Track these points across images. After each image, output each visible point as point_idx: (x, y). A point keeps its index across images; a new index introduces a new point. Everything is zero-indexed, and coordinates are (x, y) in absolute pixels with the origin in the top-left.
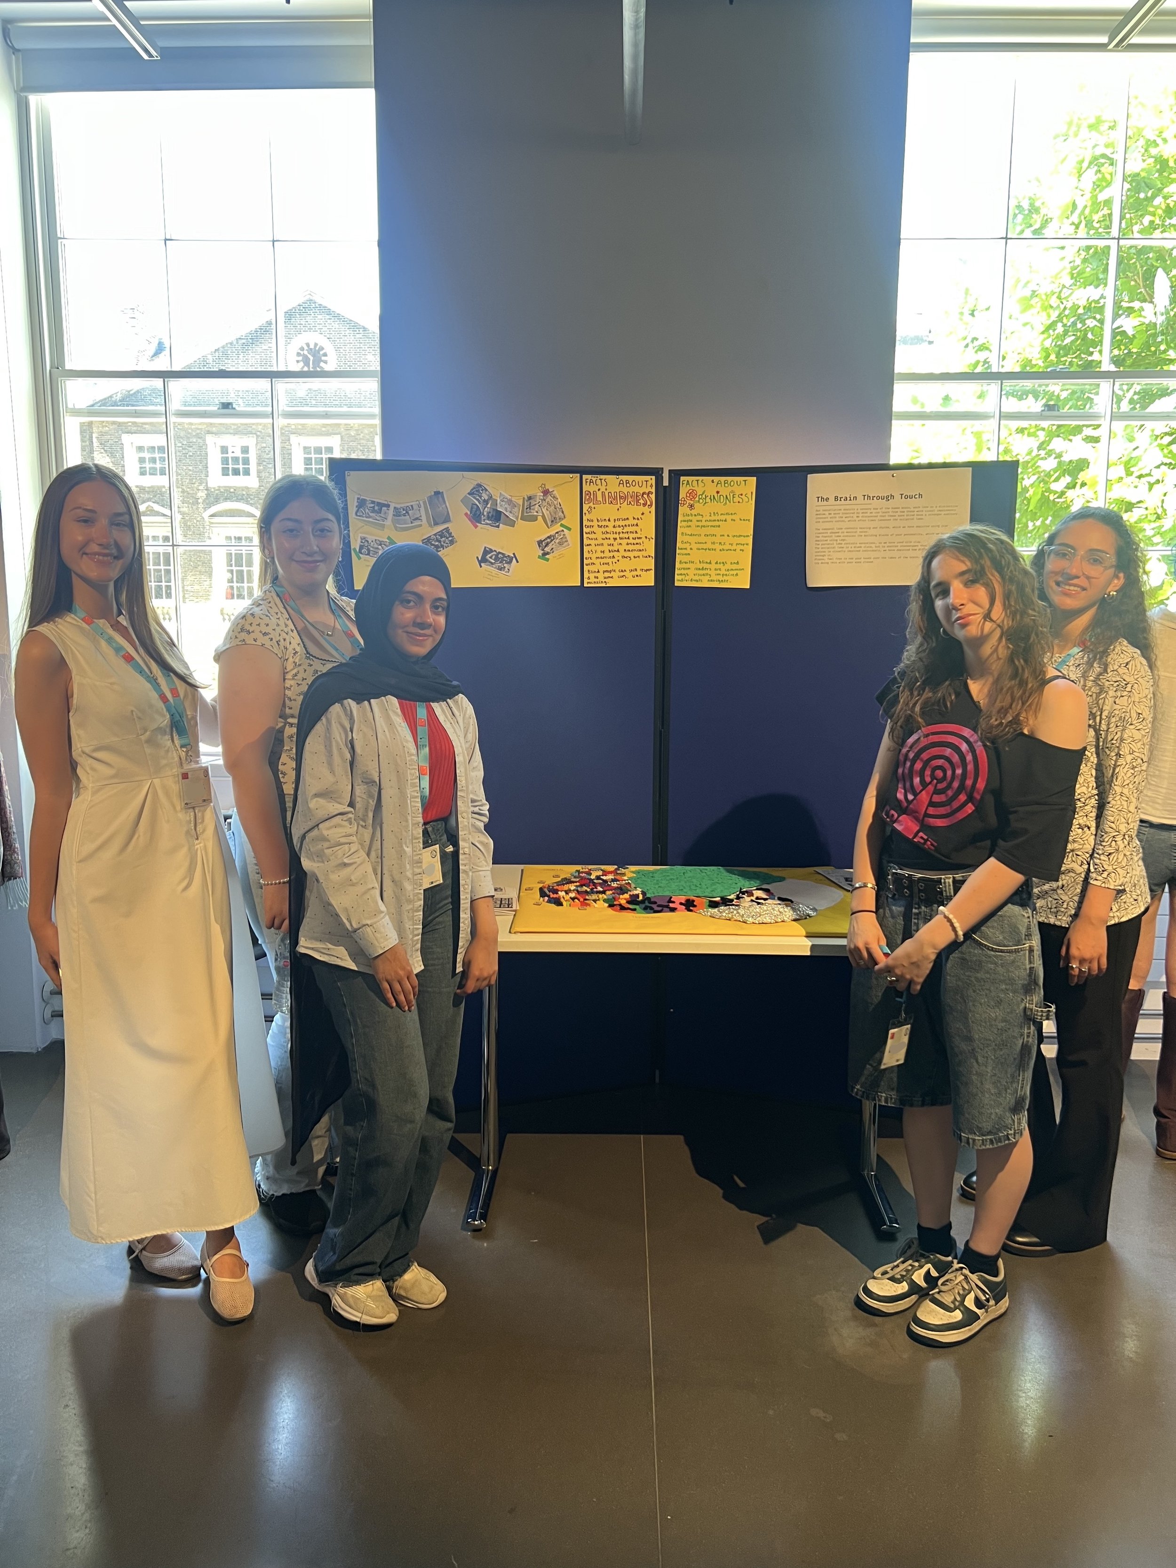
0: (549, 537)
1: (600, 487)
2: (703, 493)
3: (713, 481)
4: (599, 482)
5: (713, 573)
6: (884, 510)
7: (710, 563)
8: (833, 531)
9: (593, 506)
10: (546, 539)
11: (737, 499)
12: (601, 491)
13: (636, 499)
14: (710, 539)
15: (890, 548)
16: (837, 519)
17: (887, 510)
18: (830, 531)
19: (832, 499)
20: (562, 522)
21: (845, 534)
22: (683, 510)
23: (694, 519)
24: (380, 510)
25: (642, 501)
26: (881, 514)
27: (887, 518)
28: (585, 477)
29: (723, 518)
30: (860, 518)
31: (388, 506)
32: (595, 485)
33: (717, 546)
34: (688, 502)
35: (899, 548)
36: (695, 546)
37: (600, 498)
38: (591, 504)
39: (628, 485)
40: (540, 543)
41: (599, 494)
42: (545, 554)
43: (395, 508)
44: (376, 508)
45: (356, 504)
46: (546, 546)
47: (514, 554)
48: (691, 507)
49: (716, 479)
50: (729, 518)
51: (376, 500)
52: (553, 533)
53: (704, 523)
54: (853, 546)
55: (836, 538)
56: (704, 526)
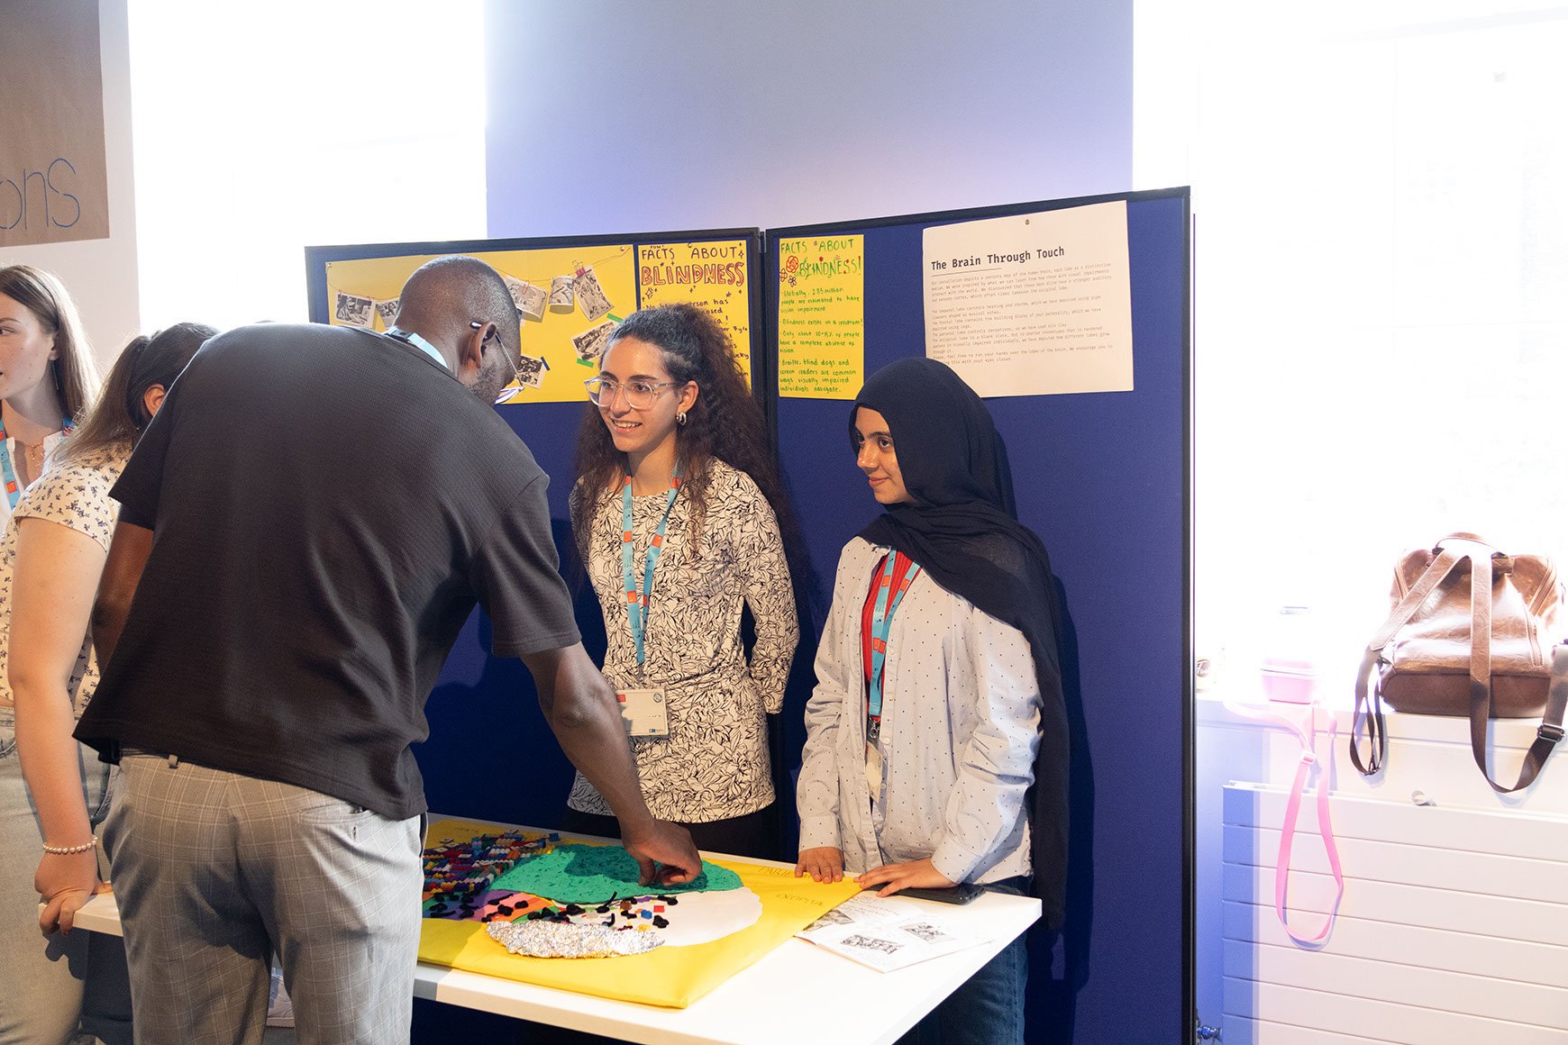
0: (591, 334)
1: (663, 260)
2: (805, 261)
3: (816, 243)
4: (661, 253)
5: (819, 377)
6: (1019, 277)
7: (816, 363)
8: (953, 313)
9: (654, 288)
10: (587, 336)
11: (842, 268)
12: (664, 267)
13: (718, 274)
14: (814, 328)
15: (1031, 337)
16: (958, 295)
17: (1023, 277)
18: (950, 313)
19: (950, 264)
20: (609, 312)
21: (969, 317)
22: (784, 286)
23: (796, 298)
24: (361, 309)
25: (726, 277)
26: (1015, 283)
27: (1023, 289)
28: (641, 248)
29: (828, 296)
30: (987, 291)
31: (369, 303)
32: (654, 258)
33: (822, 339)
34: (789, 274)
35: (1042, 336)
36: (798, 339)
37: (663, 275)
38: (651, 285)
39: (705, 255)
40: (578, 342)
41: (663, 271)
42: (586, 357)
43: (377, 305)
44: (357, 307)
45: (337, 303)
46: (587, 346)
47: (542, 358)
48: (793, 280)
49: (820, 239)
50: (834, 295)
51: (357, 297)
52: (596, 327)
53: (807, 305)
54: (980, 335)
55: (957, 324)
56: (807, 309)
